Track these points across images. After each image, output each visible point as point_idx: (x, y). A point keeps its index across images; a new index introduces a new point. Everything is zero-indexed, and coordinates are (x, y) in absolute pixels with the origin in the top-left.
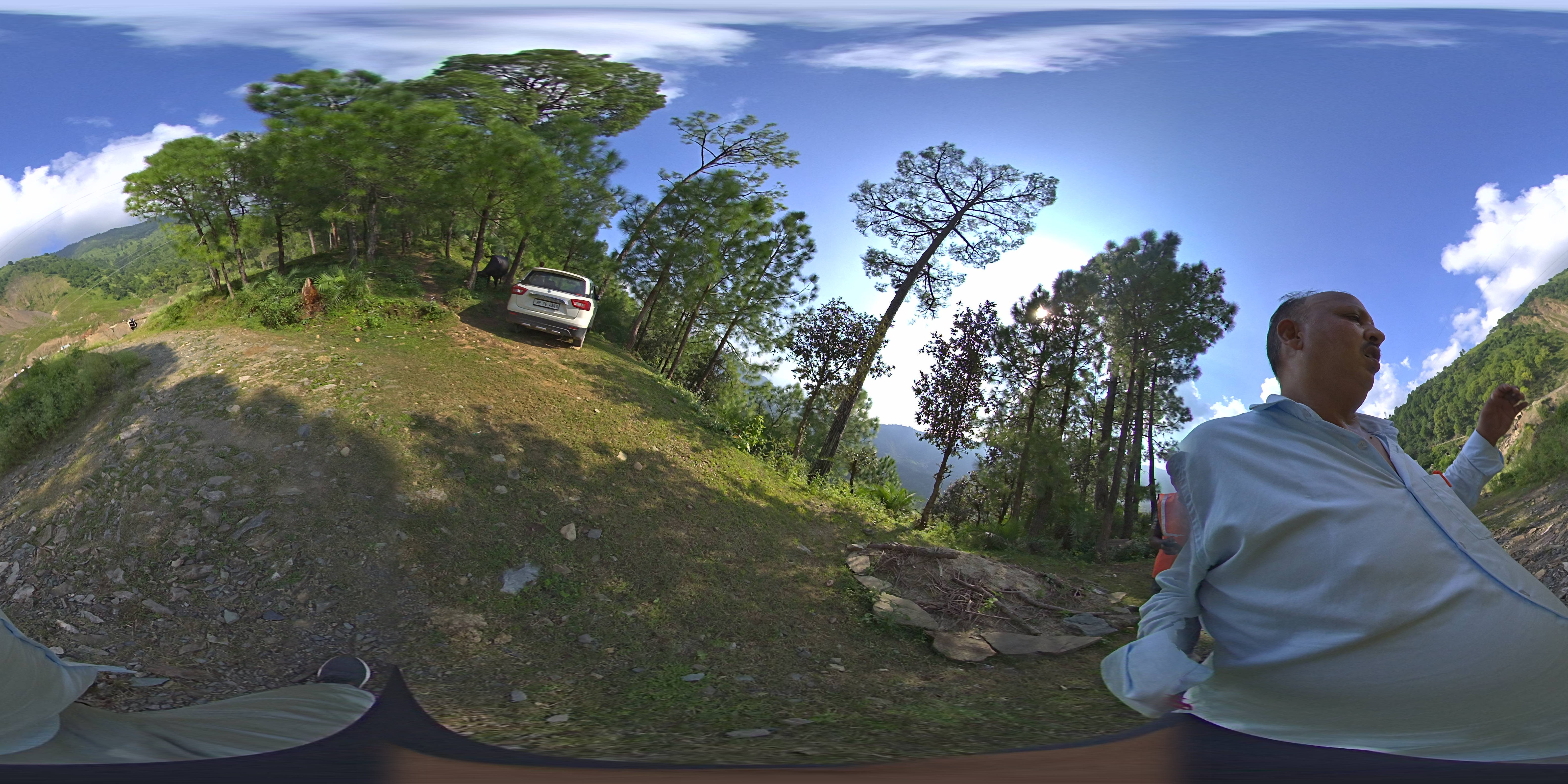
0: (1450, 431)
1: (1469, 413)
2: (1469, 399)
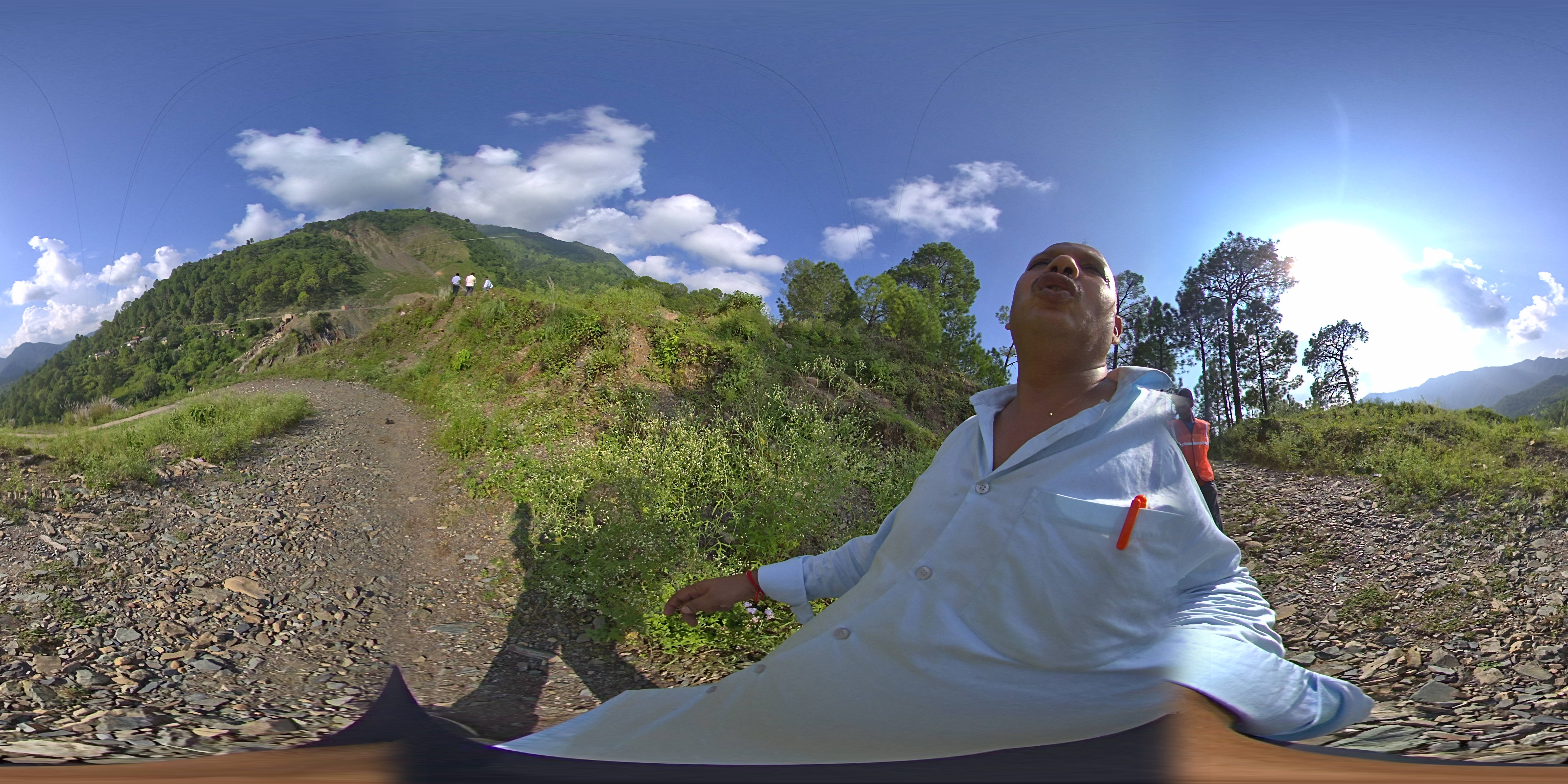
0: (209, 314)
1: (235, 301)
2: (239, 285)
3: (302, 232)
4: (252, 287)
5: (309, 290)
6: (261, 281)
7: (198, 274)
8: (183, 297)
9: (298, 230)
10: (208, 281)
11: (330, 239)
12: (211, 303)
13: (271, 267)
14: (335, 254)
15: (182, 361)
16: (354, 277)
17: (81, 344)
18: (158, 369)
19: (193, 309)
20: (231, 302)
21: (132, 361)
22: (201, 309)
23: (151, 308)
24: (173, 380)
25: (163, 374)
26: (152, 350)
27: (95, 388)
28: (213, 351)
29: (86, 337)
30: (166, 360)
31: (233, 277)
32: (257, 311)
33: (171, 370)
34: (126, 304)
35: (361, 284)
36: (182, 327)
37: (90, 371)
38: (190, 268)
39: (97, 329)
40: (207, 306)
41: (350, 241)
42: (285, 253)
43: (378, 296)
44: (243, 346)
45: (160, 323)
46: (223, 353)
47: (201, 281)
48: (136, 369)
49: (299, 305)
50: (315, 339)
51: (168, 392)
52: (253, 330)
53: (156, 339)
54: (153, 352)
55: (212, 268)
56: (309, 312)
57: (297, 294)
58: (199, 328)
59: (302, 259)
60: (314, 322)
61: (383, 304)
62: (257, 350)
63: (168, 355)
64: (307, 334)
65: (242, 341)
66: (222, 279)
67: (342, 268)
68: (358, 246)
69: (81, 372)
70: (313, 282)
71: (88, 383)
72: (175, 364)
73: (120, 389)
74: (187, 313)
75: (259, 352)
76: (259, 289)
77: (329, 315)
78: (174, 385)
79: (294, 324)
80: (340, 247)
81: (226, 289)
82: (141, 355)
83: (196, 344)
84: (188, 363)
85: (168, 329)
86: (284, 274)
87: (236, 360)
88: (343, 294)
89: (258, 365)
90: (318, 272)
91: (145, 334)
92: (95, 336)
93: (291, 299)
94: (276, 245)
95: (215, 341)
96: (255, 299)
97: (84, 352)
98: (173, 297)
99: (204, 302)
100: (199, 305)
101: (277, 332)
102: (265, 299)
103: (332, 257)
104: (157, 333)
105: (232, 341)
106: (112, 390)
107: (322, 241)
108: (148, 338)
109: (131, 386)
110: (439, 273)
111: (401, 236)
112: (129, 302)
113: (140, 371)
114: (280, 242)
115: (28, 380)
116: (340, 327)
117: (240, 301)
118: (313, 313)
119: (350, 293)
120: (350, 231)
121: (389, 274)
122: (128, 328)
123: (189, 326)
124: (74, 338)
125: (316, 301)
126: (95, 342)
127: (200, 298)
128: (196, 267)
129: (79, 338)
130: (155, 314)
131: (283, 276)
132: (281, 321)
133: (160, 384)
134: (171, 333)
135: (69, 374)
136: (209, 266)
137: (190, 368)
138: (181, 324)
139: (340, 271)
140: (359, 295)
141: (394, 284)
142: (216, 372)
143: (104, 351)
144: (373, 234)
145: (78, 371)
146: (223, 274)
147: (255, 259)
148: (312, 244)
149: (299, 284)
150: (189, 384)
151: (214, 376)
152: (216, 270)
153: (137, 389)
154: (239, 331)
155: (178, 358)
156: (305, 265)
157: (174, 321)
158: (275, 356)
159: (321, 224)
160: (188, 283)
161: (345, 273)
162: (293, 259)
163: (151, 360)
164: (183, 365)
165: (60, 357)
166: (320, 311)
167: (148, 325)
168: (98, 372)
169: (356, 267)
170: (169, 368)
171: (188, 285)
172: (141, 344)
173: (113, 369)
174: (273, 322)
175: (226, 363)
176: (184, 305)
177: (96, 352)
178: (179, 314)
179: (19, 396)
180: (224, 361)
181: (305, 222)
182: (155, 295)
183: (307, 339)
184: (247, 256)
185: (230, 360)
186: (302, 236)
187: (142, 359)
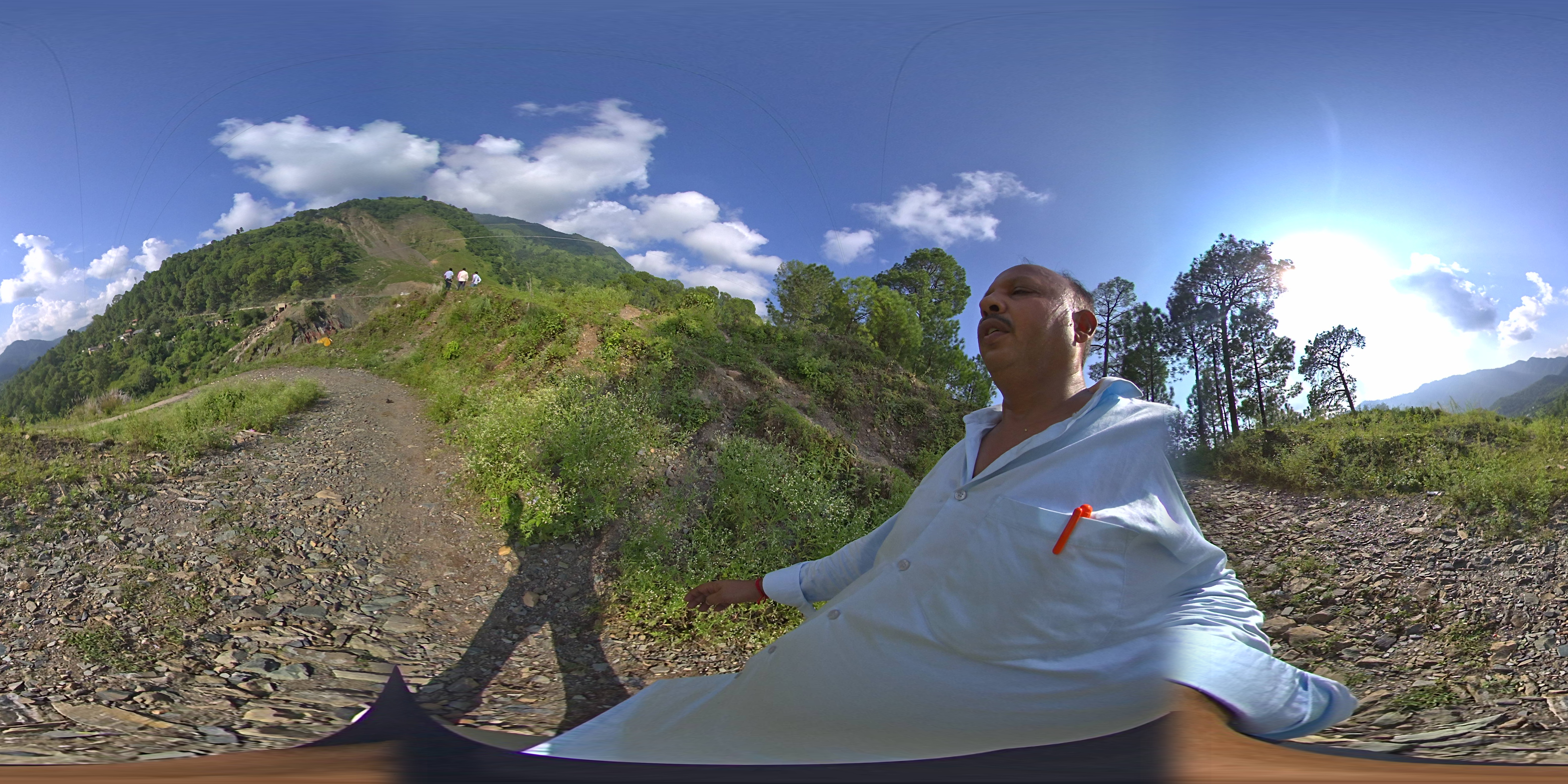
0: (201, 304)
1: (228, 291)
2: (231, 275)
3: (293, 220)
4: (244, 276)
5: (302, 278)
6: (253, 270)
7: (189, 265)
8: (174, 289)
9: (289, 218)
10: (199, 271)
11: (322, 227)
12: (203, 293)
13: (263, 256)
14: (328, 242)
15: (176, 352)
16: (348, 265)
17: (74, 339)
18: (153, 362)
19: (185, 299)
20: (223, 292)
21: (126, 355)
22: (193, 300)
23: (142, 300)
24: (169, 372)
25: (158, 366)
26: (145, 343)
27: (90, 382)
28: (207, 341)
29: (78, 333)
30: (160, 351)
31: (223, 268)
32: (249, 300)
33: (166, 362)
34: (117, 297)
35: (355, 272)
36: (175, 319)
37: (84, 366)
38: (180, 259)
39: (88, 323)
40: (199, 297)
41: (343, 229)
42: (277, 242)
43: (372, 284)
44: (237, 336)
45: (152, 315)
46: (217, 344)
47: (191, 272)
48: (130, 362)
49: (292, 294)
50: (309, 328)
51: (164, 384)
52: (247, 320)
53: (149, 331)
54: (146, 344)
55: (202, 259)
56: (302, 301)
57: (290, 283)
58: (192, 319)
59: (294, 248)
60: (308, 311)
61: (377, 293)
62: (251, 339)
63: (162, 347)
64: (301, 323)
65: (236, 330)
66: (213, 270)
67: (335, 256)
68: (352, 234)
69: (75, 367)
70: (306, 270)
71: (83, 378)
72: (170, 355)
73: (116, 382)
74: (179, 304)
75: (254, 341)
76: (251, 278)
77: (323, 304)
78: (170, 376)
79: (288, 313)
80: (332, 235)
81: (218, 280)
82: (134, 348)
83: (190, 335)
84: (182, 354)
85: (160, 321)
86: (277, 263)
87: (230, 350)
88: (337, 282)
89: (253, 354)
90: (311, 260)
91: (138, 327)
92: (87, 330)
93: (284, 288)
94: (267, 233)
95: (209, 331)
96: (248, 288)
97: (77, 347)
98: (164, 288)
99: (195, 293)
100: (191, 296)
101: (271, 321)
102: (258, 289)
103: (324, 245)
104: (149, 326)
105: (226, 331)
106: (108, 384)
107: (313, 229)
108: (141, 330)
109: (126, 380)
110: (434, 262)
111: (395, 224)
112: (119, 295)
113: (135, 364)
114: (270, 231)
115: (22, 378)
116: (334, 316)
117: (233, 291)
118: (306, 302)
119: (344, 282)
120: (343, 219)
121: (383, 262)
122: (120, 321)
123: (181, 318)
124: (66, 334)
125: (309, 290)
126: (88, 336)
127: (191, 289)
128: (186, 258)
129: (71, 333)
130: (147, 307)
131: (275, 265)
132: (275, 310)
133: (155, 376)
134: (163, 325)
135: (63, 369)
136: (200, 256)
137: (185, 360)
138: (174, 315)
139: (333, 259)
140: (353, 283)
141: (388, 272)
142: (211, 362)
143: (97, 345)
144: (367, 222)
145: (72, 366)
146: (214, 264)
147: (246, 248)
148: (304, 232)
149: (291, 273)
150: (185, 375)
151: (210, 367)
152: (206, 260)
153: (132, 382)
154: (233, 321)
155: (172, 350)
156: (297, 254)
157: (166, 312)
158: (270, 345)
159: (313, 212)
160: (179, 274)
161: (339, 261)
162: (285, 248)
163: (145, 353)
164: (178, 356)
165: (53, 354)
166: (313, 300)
167: (140, 317)
168: (93, 367)
169: (349, 255)
170: (164, 360)
171: (178, 276)
172: (134, 338)
173: (107, 362)
174: (266, 311)
175: (220, 353)
176: (175, 297)
177: (90, 347)
178: (171, 305)
179: (14, 394)
180: (218, 351)
181: (296, 211)
182: (145, 288)
183: (301, 328)
184: (238, 246)
185: (225, 350)
186: (293, 224)
187: (136, 352)
